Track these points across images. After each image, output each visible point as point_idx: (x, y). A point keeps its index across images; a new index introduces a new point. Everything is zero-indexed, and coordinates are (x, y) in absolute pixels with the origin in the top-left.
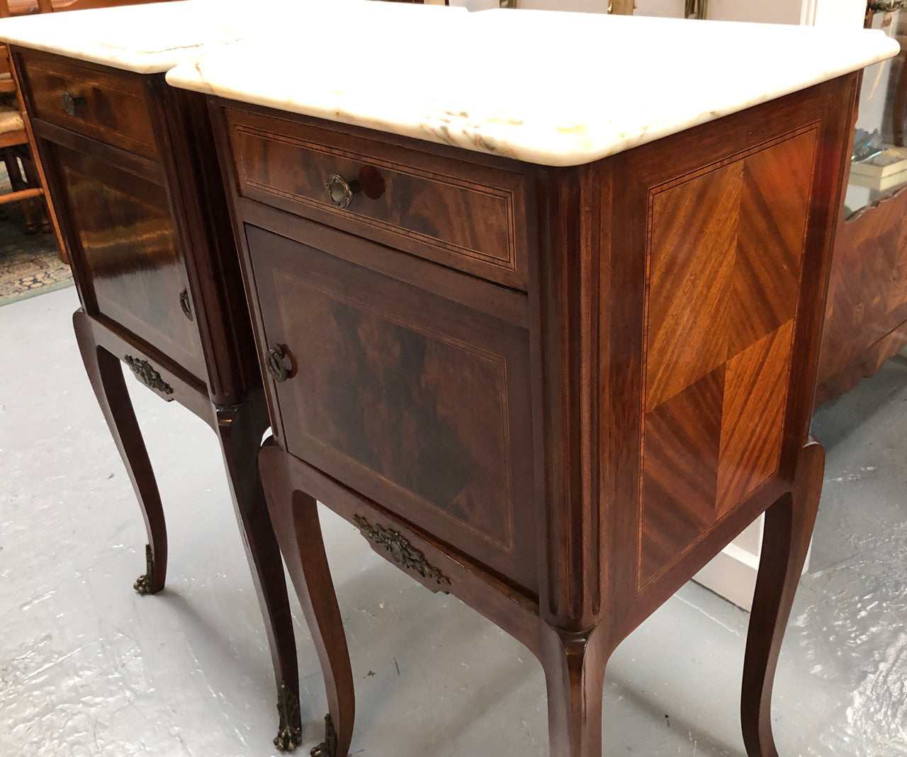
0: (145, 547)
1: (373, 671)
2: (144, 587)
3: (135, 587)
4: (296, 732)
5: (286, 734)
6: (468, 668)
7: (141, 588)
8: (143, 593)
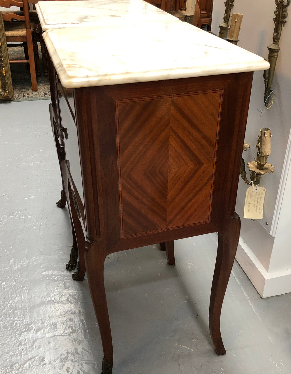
0: (61, 191)
1: (110, 257)
2: (59, 204)
3: (56, 203)
4: (73, 265)
5: (70, 264)
6: (140, 269)
7: (58, 204)
8: (58, 206)
